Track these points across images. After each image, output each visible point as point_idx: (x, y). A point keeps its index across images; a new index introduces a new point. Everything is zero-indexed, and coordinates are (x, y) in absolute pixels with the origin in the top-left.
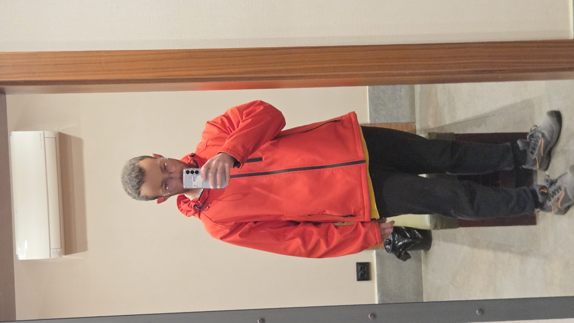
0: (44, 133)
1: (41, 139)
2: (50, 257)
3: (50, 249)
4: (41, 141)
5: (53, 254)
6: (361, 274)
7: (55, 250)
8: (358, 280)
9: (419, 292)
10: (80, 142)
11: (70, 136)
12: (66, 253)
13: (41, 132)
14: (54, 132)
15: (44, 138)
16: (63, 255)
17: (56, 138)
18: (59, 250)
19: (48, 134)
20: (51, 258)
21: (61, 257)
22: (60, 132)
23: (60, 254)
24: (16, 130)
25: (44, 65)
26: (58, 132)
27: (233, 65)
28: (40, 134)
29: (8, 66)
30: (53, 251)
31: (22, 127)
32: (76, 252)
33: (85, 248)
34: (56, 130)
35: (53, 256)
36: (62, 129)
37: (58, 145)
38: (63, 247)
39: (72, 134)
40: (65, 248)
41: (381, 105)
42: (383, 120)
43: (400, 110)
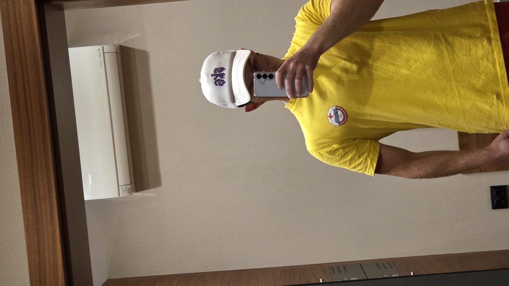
0: (103, 47)
1: (100, 55)
3: (118, 186)
4: (100, 58)
5: (122, 192)
6: (497, 201)
7: (124, 187)
8: (494, 208)
10: (145, 55)
11: (133, 50)
12: (137, 190)
13: (100, 47)
14: (115, 45)
15: (104, 53)
16: (133, 192)
17: (117, 52)
18: (129, 187)
19: (107, 48)
20: (120, 197)
21: (131, 194)
22: (121, 45)
23: (131, 191)
26: (119, 45)
28: (99, 50)
30: (122, 187)
32: (149, 188)
33: (158, 183)
34: (116, 43)
35: (122, 194)
36: (123, 42)
37: (120, 61)
38: (133, 182)
39: (135, 47)
40: (136, 184)
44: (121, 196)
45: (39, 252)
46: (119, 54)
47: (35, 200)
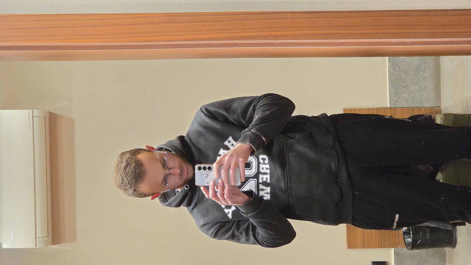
0: (33, 111)
1: (29, 118)
2: (36, 246)
3: (36, 237)
4: (29, 121)
5: (39, 243)
7: (41, 239)
10: (71, 122)
11: (61, 116)
12: (53, 243)
13: (30, 111)
14: (44, 111)
15: (33, 117)
16: (50, 244)
17: (45, 117)
18: (46, 239)
19: (36, 113)
21: (47, 246)
22: (50, 111)
23: (47, 243)
26: (48, 111)
28: (29, 113)
30: (39, 239)
32: (64, 242)
34: (46, 109)
35: (39, 245)
36: (52, 108)
37: (47, 125)
38: (50, 236)
39: (63, 114)
40: (53, 237)
41: (403, 87)
42: (404, 104)
43: (423, 93)
44: (37, 247)
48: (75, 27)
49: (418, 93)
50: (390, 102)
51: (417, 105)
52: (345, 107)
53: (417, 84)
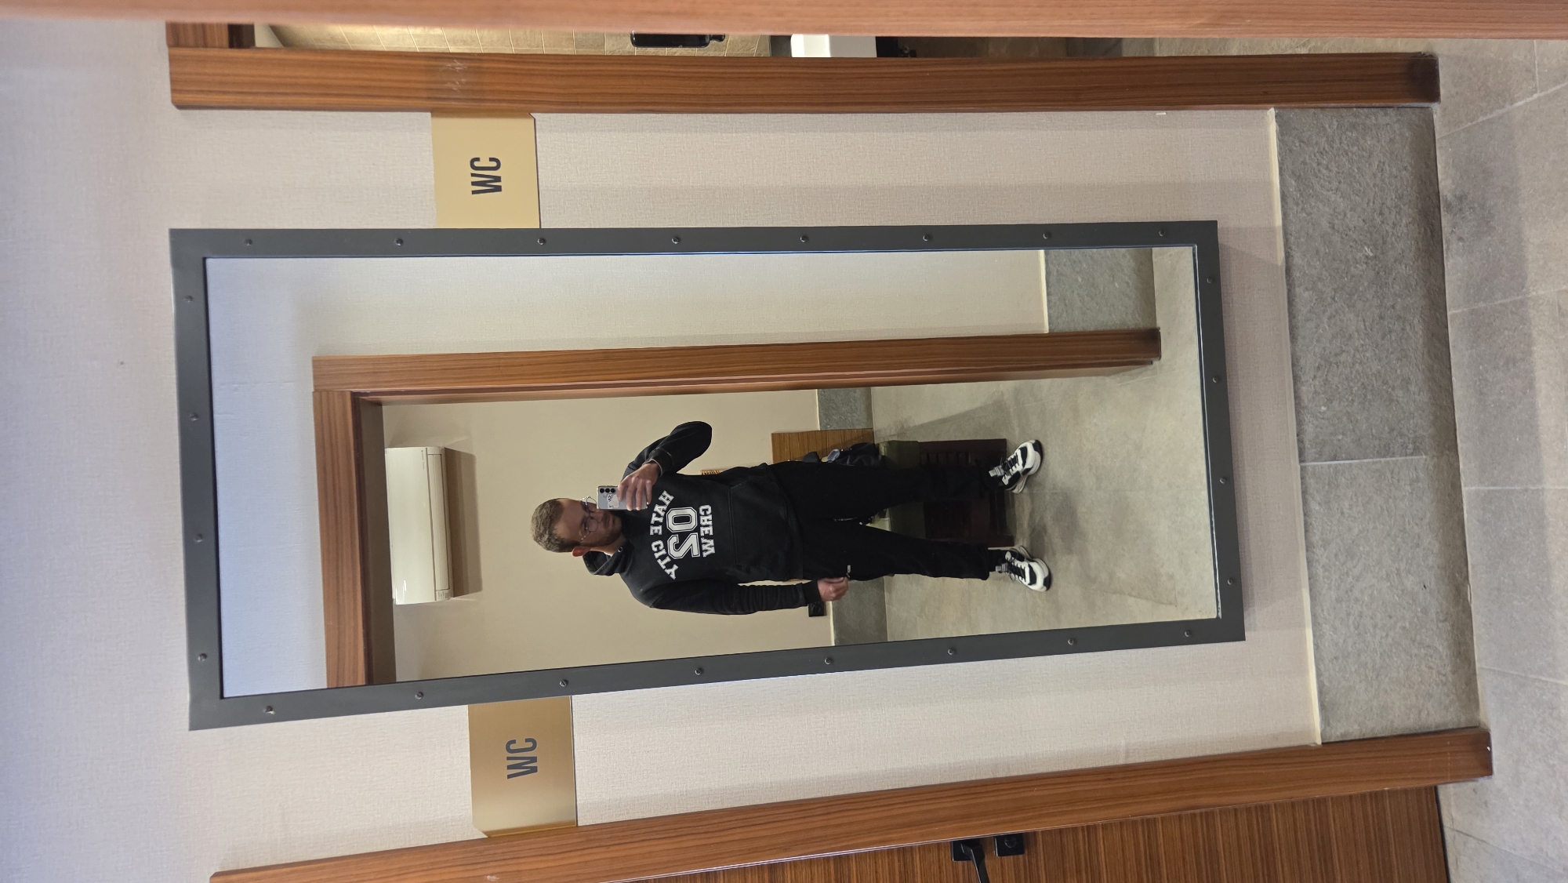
0: (426, 449)
1: (423, 457)
2: (435, 600)
3: (435, 591)
4: (423, 460)
5: (439, 596)
6: (814, 608)
7: (441, 592)
8: (810, 616)
9: (883, 629)
10: (471, 459)
11: (459, 453)
12: (455, 595)
13: (424, 448)
14: (439, 447)
15: (427, 455)
16: (451, 597)
17: (441, 455)
18: (447, 591)
19: (431, 450)
21: (448, 600)
22: (446, 447)
23: (448, 596)
24: (392, 446)
25: (430, 370)
26: (444, 448)
27: (658, 367)
28: (422, 451)
29: (385, 372)
30: (438, 592)
31: (400, 442)
32: (467, 593)
33: (478, 588)
34: (442, 445)
35: (439, 599)
36: (449, 445)
37: (444, 464)
38: (452, 588)
39: (462, 450)
40: (454, 589)
41: (833, 408)
42: (835, 427)
43: (854, 414)
44: (437, 600)
45: (338, 648)
46: (443, 456)
47: (338, 593)
48: (499, 366)
49: (849, 414)
50: (820, 424)
51: (849, 428)
52: (773, 432)
53: (848, 405)
